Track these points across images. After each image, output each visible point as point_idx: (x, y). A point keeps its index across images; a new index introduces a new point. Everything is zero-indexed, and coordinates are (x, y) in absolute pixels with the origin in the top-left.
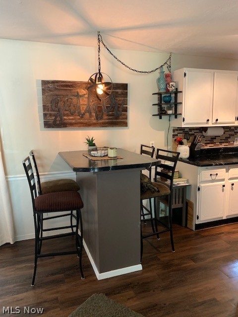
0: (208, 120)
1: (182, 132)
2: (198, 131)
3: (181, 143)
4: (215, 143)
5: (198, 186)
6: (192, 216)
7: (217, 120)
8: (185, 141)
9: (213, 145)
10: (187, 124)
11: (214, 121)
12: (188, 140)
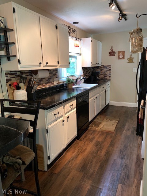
0: (40, 63)
1: (14, 76)
2: (28, 74)
3: (18, 88)
4: (42, 84)
5: (46, 128)
6: (43, 158)
7: (47, 63)
8: (21, 85)
9: (41, 86)
10: (23, 67)
11: (45, 64)
12: (24, 84)
